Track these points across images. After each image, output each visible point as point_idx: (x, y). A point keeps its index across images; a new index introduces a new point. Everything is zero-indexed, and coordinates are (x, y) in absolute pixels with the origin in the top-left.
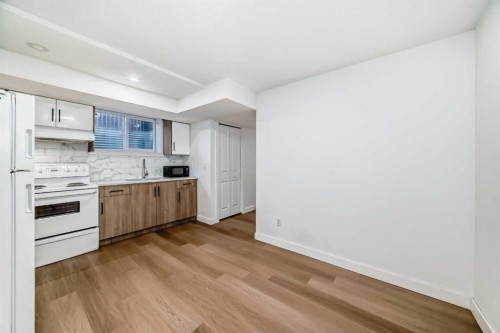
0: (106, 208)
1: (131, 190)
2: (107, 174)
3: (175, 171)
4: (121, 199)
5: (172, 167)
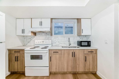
0: (52, 59)
1: (61, 52)
3: (83, 44)
4: (57, 56)
5: (81, 42)
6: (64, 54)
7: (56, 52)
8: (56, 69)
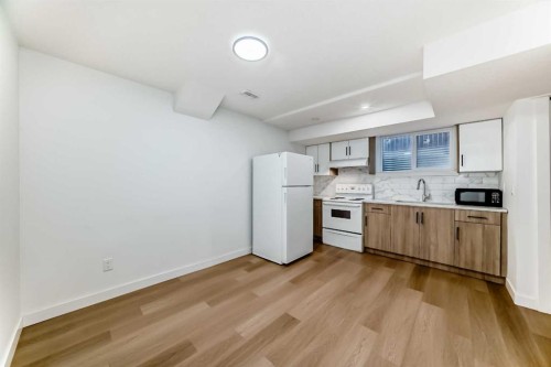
0: (369, 221)
1: (390, 210)
2: (388, 193)
4: (381, 217)
6: (396, 215)
7: (378, 208)
8: (378, 242)
